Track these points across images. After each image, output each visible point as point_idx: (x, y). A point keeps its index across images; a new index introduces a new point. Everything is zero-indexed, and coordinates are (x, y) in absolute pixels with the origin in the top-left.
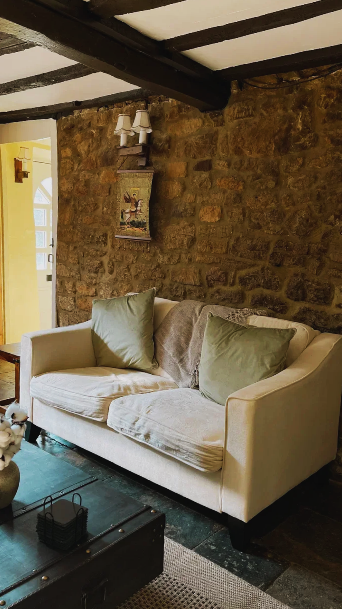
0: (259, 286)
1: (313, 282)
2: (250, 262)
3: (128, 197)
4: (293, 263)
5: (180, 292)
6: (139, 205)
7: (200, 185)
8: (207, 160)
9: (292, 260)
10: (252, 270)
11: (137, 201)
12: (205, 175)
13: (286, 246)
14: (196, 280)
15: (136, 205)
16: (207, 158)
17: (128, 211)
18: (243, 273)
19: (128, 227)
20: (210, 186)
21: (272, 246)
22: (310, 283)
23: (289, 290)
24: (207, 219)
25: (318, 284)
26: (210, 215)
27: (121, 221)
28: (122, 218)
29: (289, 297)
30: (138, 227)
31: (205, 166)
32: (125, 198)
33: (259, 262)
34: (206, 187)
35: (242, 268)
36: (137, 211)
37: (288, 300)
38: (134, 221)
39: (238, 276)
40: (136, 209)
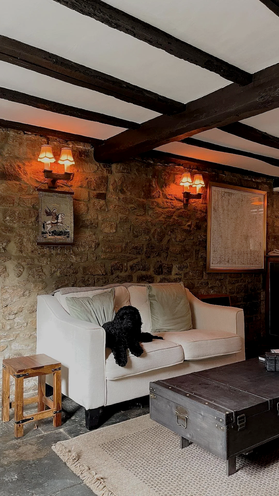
0: (139, 270)
1: (165, 264)
2: (134, 256)
3: (49, 211)
4: (156, 255)
5: (91, 281)
6: (60, 218)
7: (100, 208)
8: (104, 193)
9: (155, 253)
10: (135, 261)
11: (57, 215)
12: (102, 202)
13: (151, 247)
14: (102, 271)
15: (57, 218)
16: (104, 192)
17: (49, 222)
18: (131, 263)
19: (50, 236)
20: (107, 210)
21: (145, 247)
22: (164, 265)
23: (155, 269)
24: (107, 230)
25: (168, 265)
26: (109, 228)
27: (43, 230)
28: (44, 227)
29: (155, 274)
30: (60, 235)
31: (101, 196)
32: (46, 212)
33: (138, 256)
34: (105, 210)
35: (131, 260)
36: (57, 223)
37: (154, 275)
38: (55, 231)
39: (128, 265)
40: (56, 221)
